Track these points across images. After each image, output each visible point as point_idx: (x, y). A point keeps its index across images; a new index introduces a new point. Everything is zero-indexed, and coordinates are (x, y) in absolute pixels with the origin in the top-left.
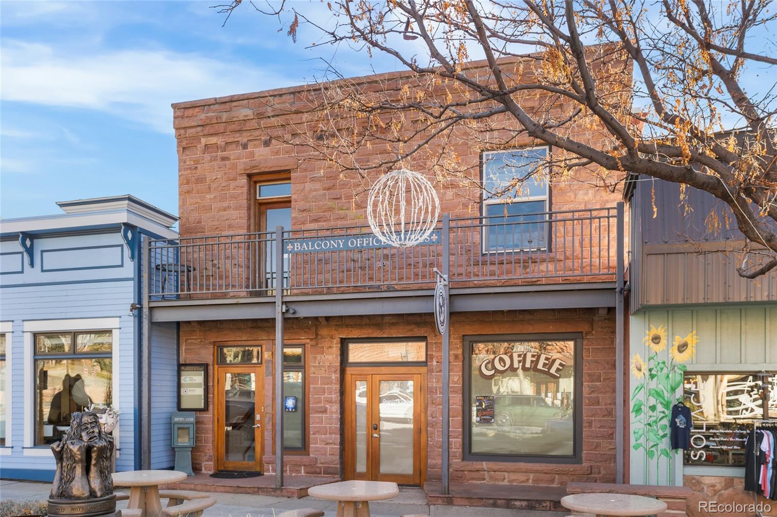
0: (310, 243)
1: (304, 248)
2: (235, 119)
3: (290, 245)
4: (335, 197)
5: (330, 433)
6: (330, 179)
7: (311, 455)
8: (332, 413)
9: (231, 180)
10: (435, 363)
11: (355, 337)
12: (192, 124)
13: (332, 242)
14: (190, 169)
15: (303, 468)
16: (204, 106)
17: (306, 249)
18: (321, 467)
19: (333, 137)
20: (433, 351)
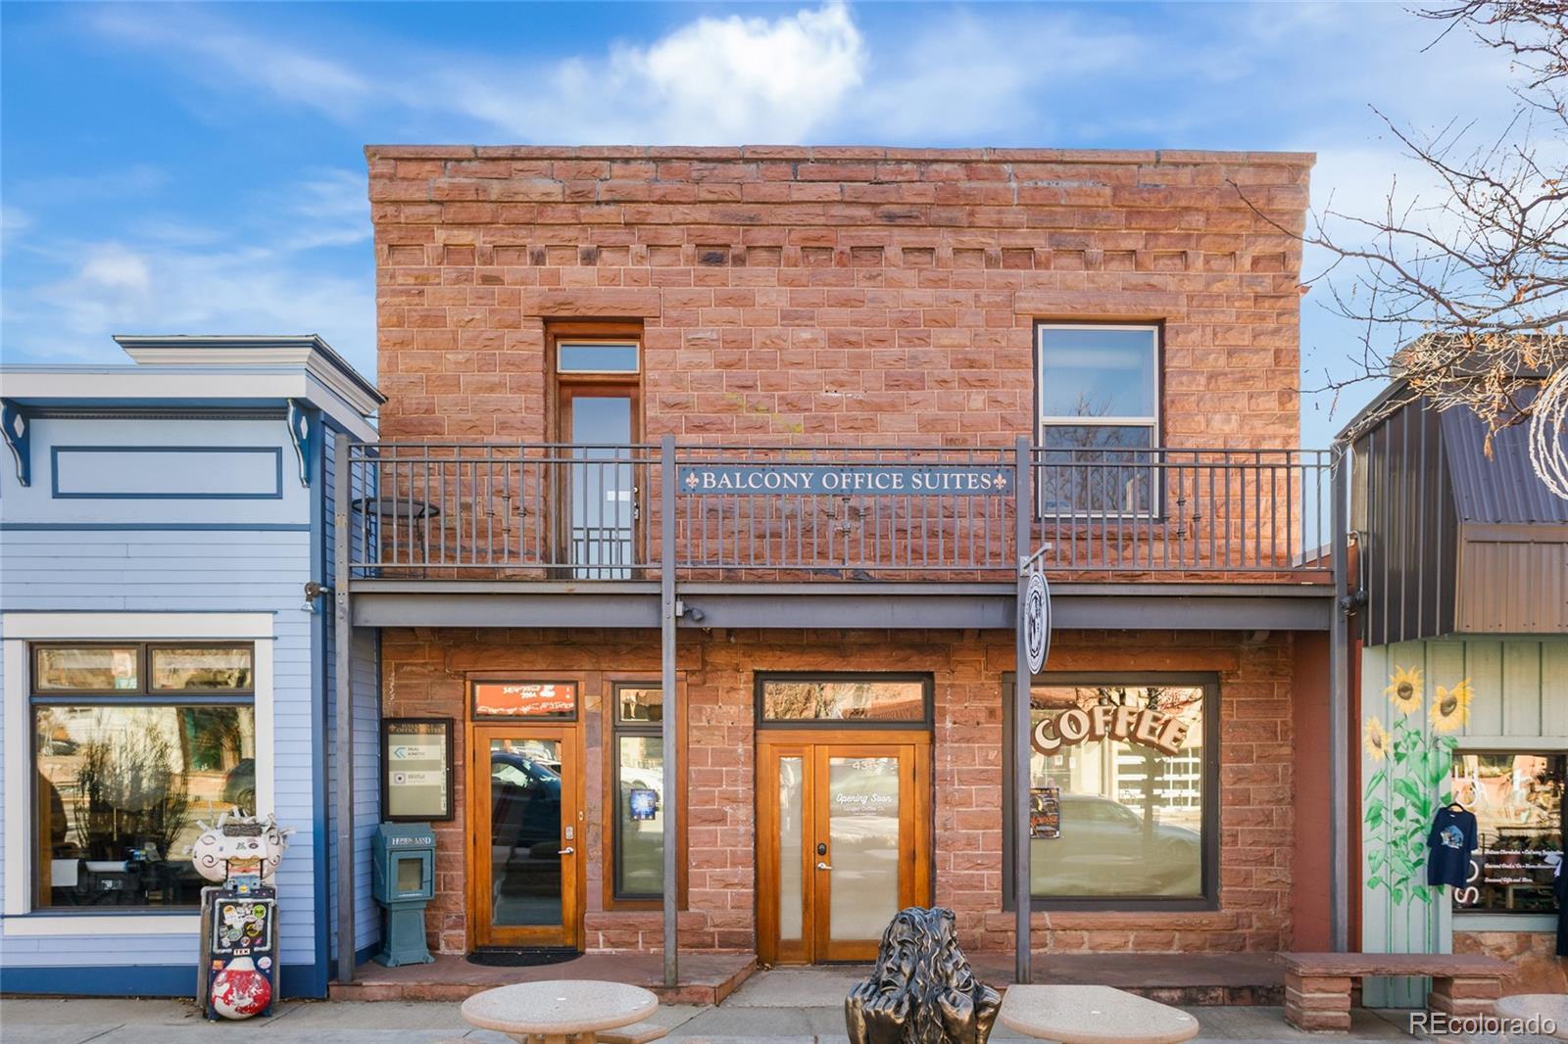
0: (738, 475)
1: (725, 485)
2: (520, 198)
3: (692, 475)
4: (744, 383)
5: (734, 864)
6: (733, 345)
7: (691, 910)
8: (736, 822)
9: (507, 327)
10: (949, 725)
11: (788, 669)
12: (417, 196)
13: (786, 475)
14: (408, 293)
16: (446, 160)
17: (729, 486)
18: (713, 933)
19: (739, 260)
20: (945, 701)
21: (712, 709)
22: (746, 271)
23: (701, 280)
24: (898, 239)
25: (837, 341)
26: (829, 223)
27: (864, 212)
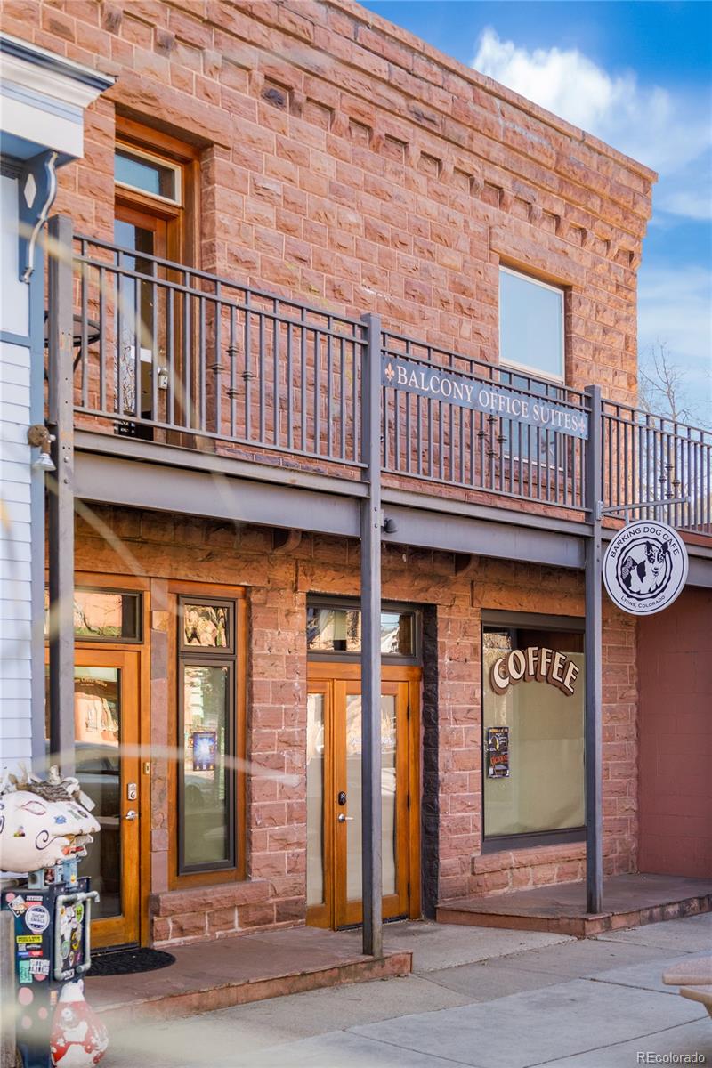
1: (413, 383)
4: (301, 256)
5: (290, 820)
6: (291, 207)
7: (254, 879)
8: (292, 769)
10: (447, 661)
11: (337, 592)
15: (236, 914)
18: (271, 905)
19: (297, 109)
20: (444, 637)
21: (273, 634)
22: (301, 122)
23: (264, 118)
24: (420, 141)
25: (373, 233)
26: (375, 101)
27: (400, 100)
